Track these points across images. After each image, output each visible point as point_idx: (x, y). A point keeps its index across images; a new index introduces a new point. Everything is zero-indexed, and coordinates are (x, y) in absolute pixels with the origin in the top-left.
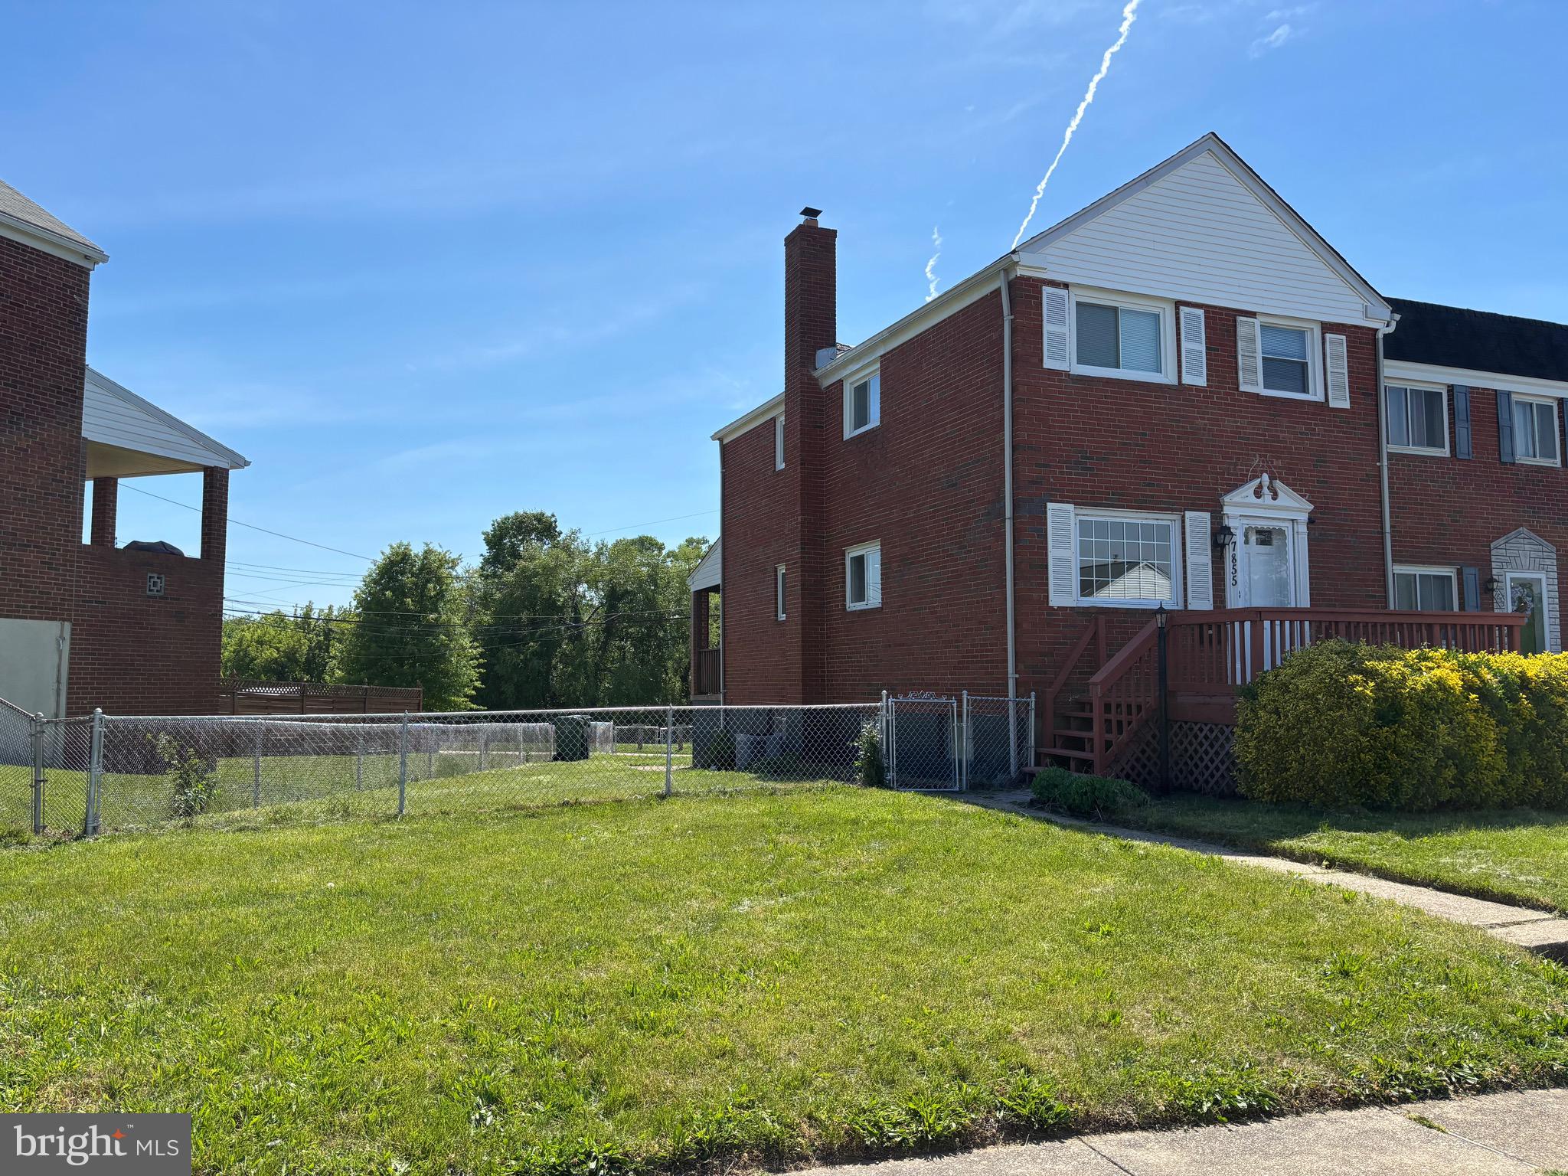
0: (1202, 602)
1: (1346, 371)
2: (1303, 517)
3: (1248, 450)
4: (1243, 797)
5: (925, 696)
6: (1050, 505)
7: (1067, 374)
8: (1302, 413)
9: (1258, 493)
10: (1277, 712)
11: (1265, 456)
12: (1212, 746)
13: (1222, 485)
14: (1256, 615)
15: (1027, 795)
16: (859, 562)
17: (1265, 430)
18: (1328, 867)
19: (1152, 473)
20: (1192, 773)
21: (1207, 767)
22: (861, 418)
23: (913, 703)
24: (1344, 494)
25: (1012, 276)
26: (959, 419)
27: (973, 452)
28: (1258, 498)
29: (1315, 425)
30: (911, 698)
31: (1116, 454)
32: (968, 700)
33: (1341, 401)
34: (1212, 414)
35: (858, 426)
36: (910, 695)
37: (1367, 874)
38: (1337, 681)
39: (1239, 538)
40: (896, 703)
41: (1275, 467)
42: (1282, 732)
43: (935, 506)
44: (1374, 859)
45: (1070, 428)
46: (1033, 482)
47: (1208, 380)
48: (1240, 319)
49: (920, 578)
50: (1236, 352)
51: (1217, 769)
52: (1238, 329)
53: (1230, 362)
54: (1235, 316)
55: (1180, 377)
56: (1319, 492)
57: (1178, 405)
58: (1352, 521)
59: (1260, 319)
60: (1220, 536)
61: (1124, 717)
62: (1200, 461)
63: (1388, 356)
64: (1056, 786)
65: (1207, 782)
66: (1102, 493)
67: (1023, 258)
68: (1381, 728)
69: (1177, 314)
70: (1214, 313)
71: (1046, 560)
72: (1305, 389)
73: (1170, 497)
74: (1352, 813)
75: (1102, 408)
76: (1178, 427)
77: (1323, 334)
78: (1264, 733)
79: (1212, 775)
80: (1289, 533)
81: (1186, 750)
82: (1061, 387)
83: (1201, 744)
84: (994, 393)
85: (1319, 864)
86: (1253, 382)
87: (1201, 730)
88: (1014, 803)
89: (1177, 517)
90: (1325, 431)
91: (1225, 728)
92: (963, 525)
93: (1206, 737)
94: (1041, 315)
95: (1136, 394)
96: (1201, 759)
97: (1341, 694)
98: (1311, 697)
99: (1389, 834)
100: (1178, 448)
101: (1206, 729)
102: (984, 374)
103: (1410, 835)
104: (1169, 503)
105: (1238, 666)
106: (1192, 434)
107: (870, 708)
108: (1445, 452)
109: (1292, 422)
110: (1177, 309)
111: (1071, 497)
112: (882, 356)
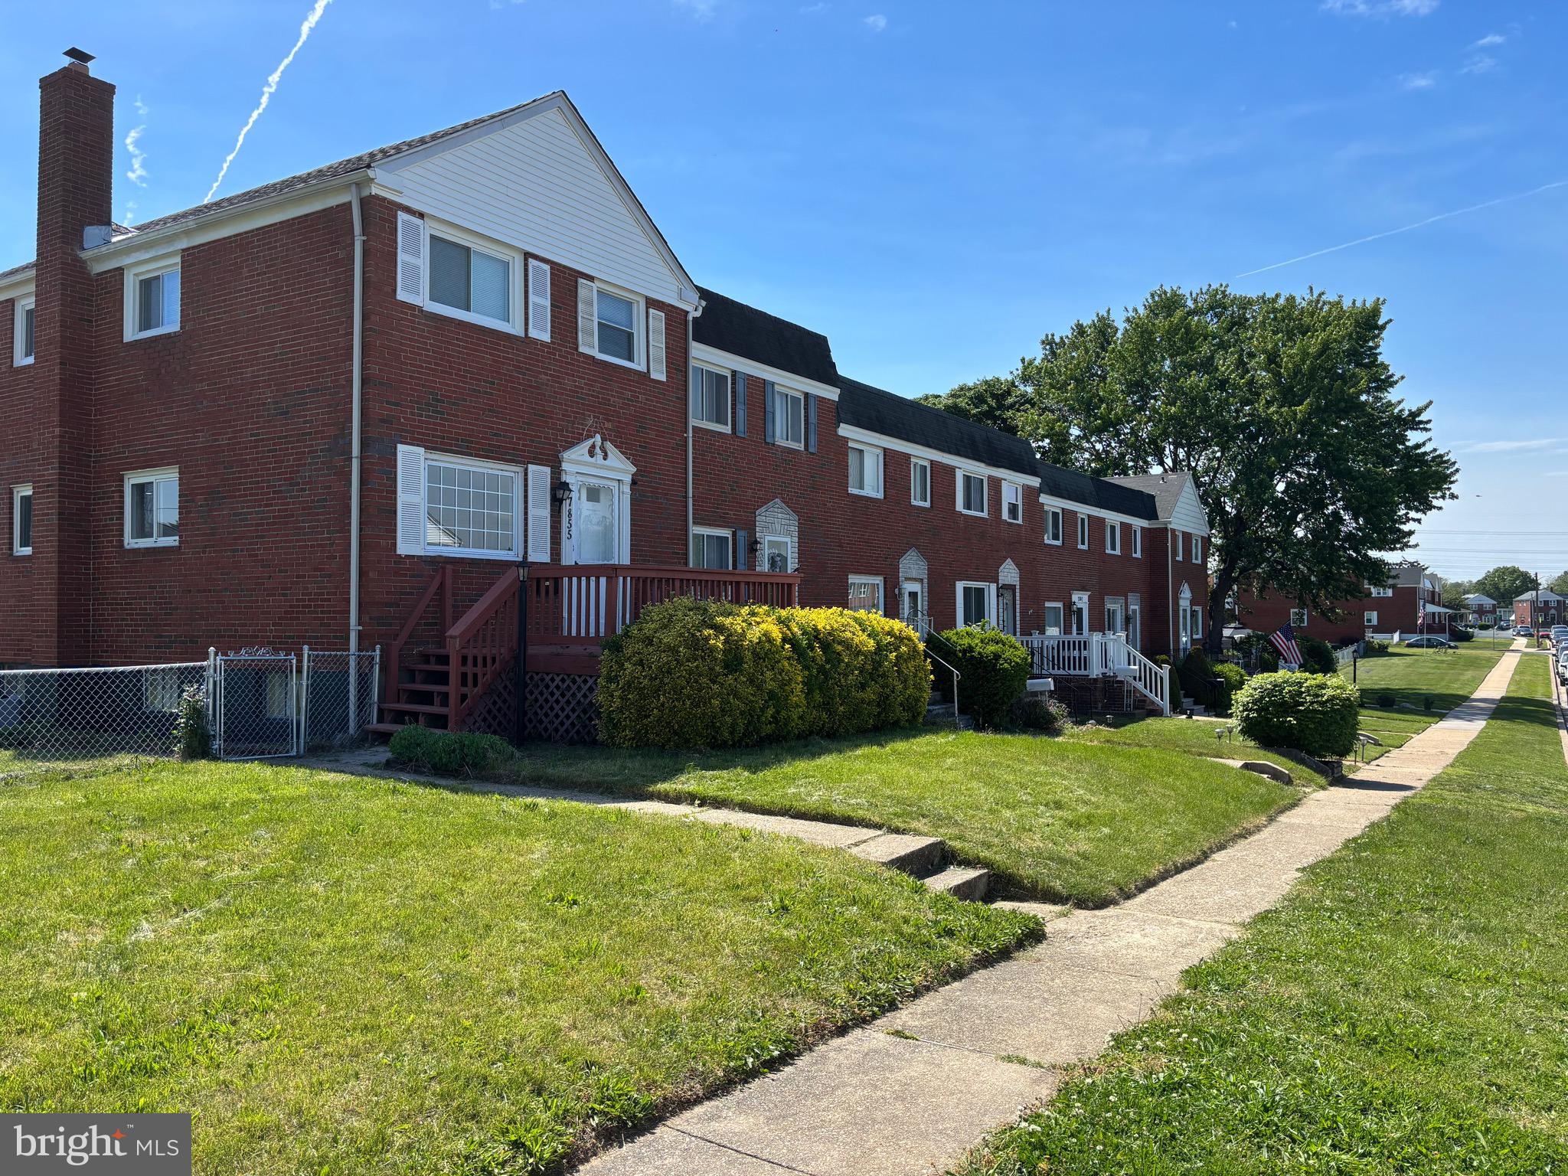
0: (540, 555)
1: (664, 346)
2: (628, 479)
3: (584, 410)
4: (602, 744)
5: (260, 652)
6: (400, 447)
7: (420, 309)
8: (628, 380)
9: (592, 453)
10: (641, 663)
11: (598, 418)
12: (563, 695)
13: (562, 441)
15: (383, 754)
16: (141, 490)
17: (599, 392)
18: (700, 806)
19: (499, 423)
20: (541, 722)
21: (557, 716)
22: (147, 319)
23: (246, 661)
24: (658, 459)
25: (365, 193)
26: (293, 339)
27: (311, 379)
28: (592, 457)
29: (639, 393)
30: (244, 655)
31: (465, 400)
32: (309, 656)
33: (659, 374)
34: (554, 370)
35: (146, 323)
36: (243, 651)
37: (733, 809)
38: (693, 635)
39: (575, 495)
40: (225, 661)
41: (606, 429)
42: (646, 681)
43: (258, 434)
44: (737, 795)
45: (422, 367)
46: (383, 421)
47: (552, 337)
48: (581, 281)
49: (235, 515)
50: (576, 312)
51: (568, 717)
52: (579, 291)
53: (572, 322)
54: (576, 278)
55: (526, 330)
56: (640, 456)
57: (525, 357)
58: (663, 484)
59: (595, 286)
60: (559, 492)
61: (479, 670)
62: (543, 416)
63: (698, 338)
64: (418, 745)
65: (556, 730)
66: (451, 439)
67: (378, 175)
68: (726, 675)
69: (526, 265)
70: (558, 270)
71: (395, 505)
72: (630, 359)
73: (514, 449)
74: (700, 752)
75: (453, 350)
76: (523, 379)
77: (647, 308)
78: (629, 684)
79: (562, 724)
80: (615, 492)
81: (536, 700)
82: (413, 322)
83: (552, 694)
84: (338, 318)
85: (692, 804)
86: (589, 346)
87: (553, 680)
88: (364, 764)
89: (519, 469)
90: (646, 399)
91: (577, 678)
92: (294, 460)
93: (558, 687)
94: (396, 242)
95: (486, 341)
96: (552, 708)
97: (697, 645)
98: (673, 650)
99: (739, 770)
100: (523, 401)
101: (558, 679)
102: (327, 295)
103: (754, 769)
104: (514, 455)
106: (537, 388)
107: (194, 668)
108: (727, 429)
109: (622, 388)
110: (526, 260)
111: (421, 440)
112: (184, 250)
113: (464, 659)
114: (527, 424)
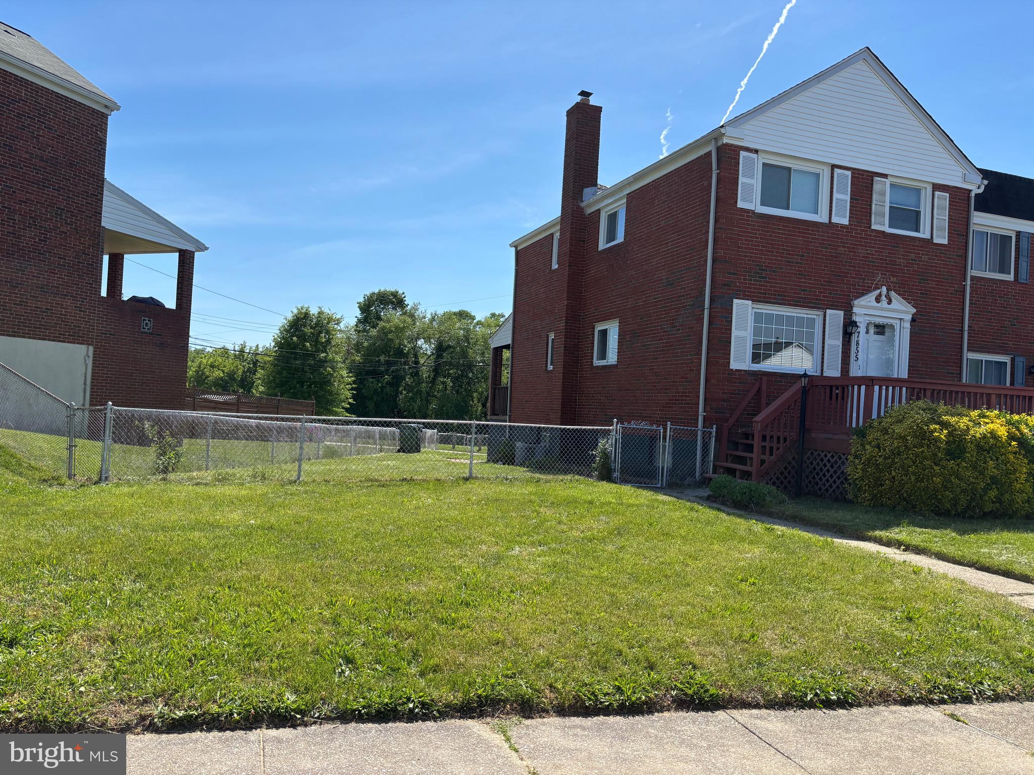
0: (833, 371)
1: (947, 218)
2: (909, 317)
3: (873, 270)
4: (851, 502)
5: (642, 424)
6: (735, 301)
7: (753, 212)
8: (913, 245)
9: (878, 300)
10: (878, 447)
11: (885, 275)
12: (832, 467)
13: (854, 293)
14: (870, 382)
15: (706, 492)
16: (604, 333)
17: (887, 257)
18: (904, 550)
19: (806, 283)
20: (817, 484)
21: (828, 481)
22: (611, 236)
23: (634, 428)
24: (938, 303)
25: (720, 143)
26: (678, 239)
27: (686, 262)
28: (878, 303)
29: (922, 254)
30: (633, 425)
31: (782, 269)
32: (671, 428)
33: (942, 239)
34: (851, 244)
35: (608, 241)
36: (632, 422)
37: (930, 557)
38: (921, 428)
39: (862, 329)
40: (623, 428)
41: (891, 282)
42: (881, 460)
43: (657, 298)
44: (935, 548)
45: (753, 249)
46: (725, 285)
47: (850, 221)
48: (877, 179)
49: (644, 346)
50: (871, 202)
51: (835, 482)
52: (874, 186)
53: (867, 209)
54: (872, 177)
55: (830, 218)
56: (921, 301)
57: (828, 237)
58: (942, 321)
59: (890, 179)
60: (849, 328)
61: (775, 445)
62: (840, 276)
63: (978, 210)
64: (725, 487)
65: (827, 490)
66: (772, 294)
67: (728, 131)
68: (949, 461)
69: (832, 174)
70: (858, 174)
71: (730, 337)
72: (917, 230)
73: (816, 299)
74: (924, 516)
75: (775, 237)
76: (826, 252)
77: (933, 192)
78: (869, 460)
79: (831, 486)
80: (897, 328)
81: (815, 469)
82: (748, 221)
83: (825, 465)
84: (702, 223)
85: (899, 548)
86: (881, 223)
87: (826, 456)
88: (696, 497)
89: (821, 313)
90: (929, 259)
91: (842, 456)
92: (675, 312)
93: (829, 461)
94: (738, 171)
95: (799, 228)
96: (824, 475)
97: (923, 436)
98: (903, 438)
99: (948, 531)
100: (825, 266)
101: (829, 455)
102: (697, 210)
103: (961, 532)
104: (816, 303)
105: (854, 415)
106: (835, 257)
107: (605, 430)
108: (1011, 277)
109: (907, 252)
110: (832, 170)
111: (750, 296)
112: (628, 194)
113: (764, 438)
114: (827, 282)
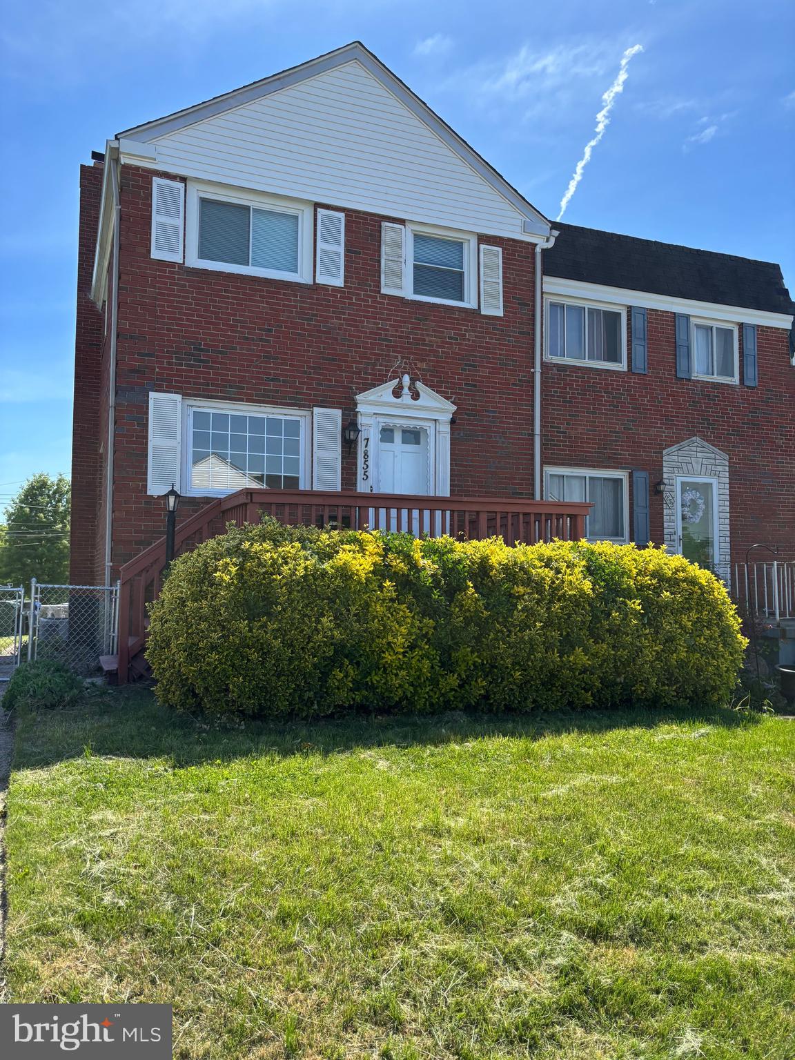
1: (501, 281)
2: (446, 418)
3: (389, 351)
6: (152, 395)
7: (182, 266)
8: (450, 318)
9: (397, 393)
11: (408, 358)
13: (359, 383)
17: (409, 333)
19: (278, 369)
24: (494, 398)
25: (120, 166)
28: (397, 397)
29: (466, 331)
31: (235, 349)
33: (494, 308)
34: (349, 314)
39: (373, 435)
41: (419, 369)
45: (182, 320)
47: (345, 282)
48: (384, 224)
50: (379, 256)
52: (383, 234)
53: (372, 266)
54: (380, 222)
55: (316, 277)
56: (466, 395)
57: (312, 303)
58: (500, 422)
59: (410, 227)
60: (347, 433)
62: (334, 360)
63: (546, 272)
66: (218, 385)
67: (126, 145)
69: (315, 215)
70: (357, 217)
71: (146, 449)
72: (462, 299)
73: (297, 393)
75: (219, 302)
76: (309, 325)
77: (478, 245)
80: (431, 432)
82: (175, 279)
86: (398, 286)
89: (306, 413)
90: (476, 336)
94: (150, 205)
95: (262, 291)
100: (308, 346)
104: (294, 398)
108: (622, 366)
109: (440, 327)
110: (315, 210)
111: (180, 388)
114: (314, 368)
